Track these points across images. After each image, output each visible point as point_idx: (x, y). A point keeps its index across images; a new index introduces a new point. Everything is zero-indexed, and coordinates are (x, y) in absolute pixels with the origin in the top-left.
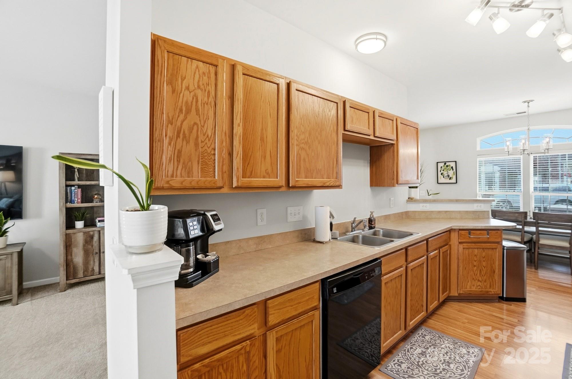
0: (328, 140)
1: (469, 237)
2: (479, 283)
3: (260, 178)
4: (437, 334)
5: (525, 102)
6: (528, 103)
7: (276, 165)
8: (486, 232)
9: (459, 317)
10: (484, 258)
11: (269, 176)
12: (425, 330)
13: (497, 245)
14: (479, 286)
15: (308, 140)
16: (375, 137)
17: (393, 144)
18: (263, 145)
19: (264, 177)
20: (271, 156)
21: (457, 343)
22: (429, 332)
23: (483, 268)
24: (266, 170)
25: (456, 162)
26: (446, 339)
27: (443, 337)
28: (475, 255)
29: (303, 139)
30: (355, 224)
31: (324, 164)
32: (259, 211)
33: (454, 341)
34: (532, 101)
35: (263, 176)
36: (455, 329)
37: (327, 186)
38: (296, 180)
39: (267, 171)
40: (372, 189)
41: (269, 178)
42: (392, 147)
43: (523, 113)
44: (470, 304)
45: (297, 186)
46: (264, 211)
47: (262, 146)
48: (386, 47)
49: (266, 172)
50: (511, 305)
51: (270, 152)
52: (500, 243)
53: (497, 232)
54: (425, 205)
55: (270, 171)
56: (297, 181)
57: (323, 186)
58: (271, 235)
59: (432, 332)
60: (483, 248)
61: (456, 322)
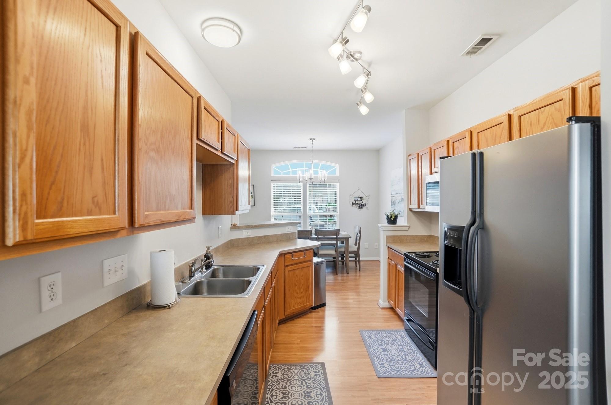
0: (182, 150)
1: (292, 259)
2: (299, 301)
3: (82, 216)
4: (285, 366)
5: (310, 139)
6: (312, 140)
7: (113, 188)
8: (303, 252)
9: (292, 339)
10: (302, 276)
11: (100, 209)
12: (273, 367)
13: (310, 263)
14: (300, 303)
15: (159, 146)
16: (222, 153)
17: (233, 164)
18: (87, 144)
19: (89, 213)
20: (103, 169)
21: (304, 368)
22: (278, 367)
23: (302, 285)
24: (93, 198)
25: (254, 185)
26: (295, 368)
27: (291, 366)
28: (297, 275)
29: (153, 142)
30: (194, 267)
31: (178, 188)
32: (46, 281)
33: (301, 367)
34: (315, 139)
35: (88, 210)
36: (295, 353)
37: (182, 220)
38: (145, 215)
39: (96, 199)
40: (204, 218)
41: (100, 215)
42: (232, 168)
43: (304, 148)
44: (292, 322)
45: (146, 225)
46: (58, 278)
47: (84, 144)
48: (239, 44)
49: (93, 202)
50: (319, 312)
51: (102, 160)
52: (311, 261)
53: (310, 251)
54: (247, 231)
55: (100, 198)
56: (147, 216)
57: (178, 220)
58: (74, 321)
59: (280, 366)
60: (301, 268)
61: (292, 345)
